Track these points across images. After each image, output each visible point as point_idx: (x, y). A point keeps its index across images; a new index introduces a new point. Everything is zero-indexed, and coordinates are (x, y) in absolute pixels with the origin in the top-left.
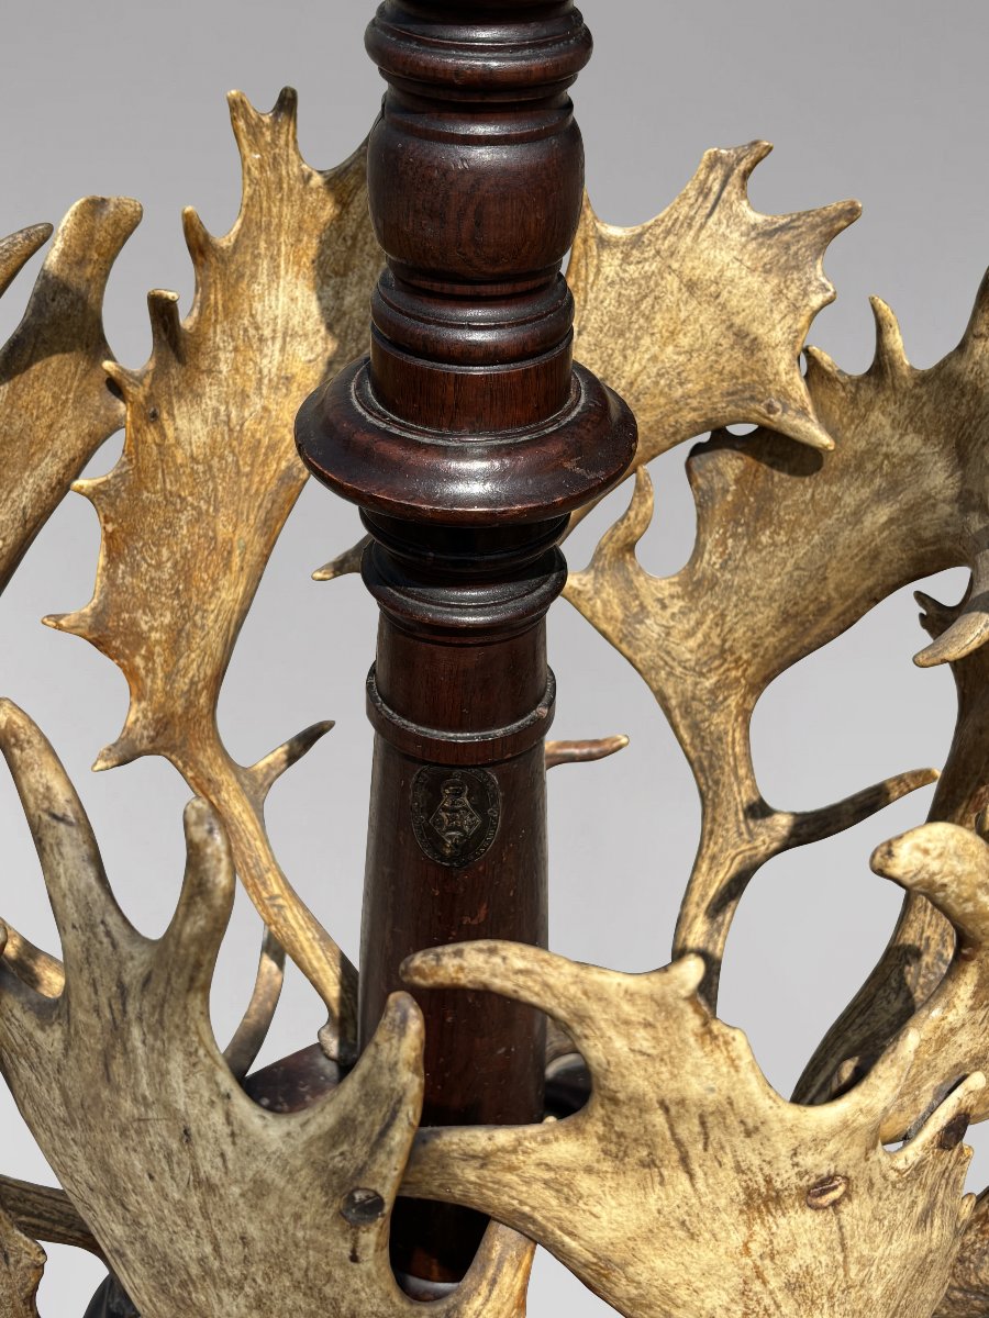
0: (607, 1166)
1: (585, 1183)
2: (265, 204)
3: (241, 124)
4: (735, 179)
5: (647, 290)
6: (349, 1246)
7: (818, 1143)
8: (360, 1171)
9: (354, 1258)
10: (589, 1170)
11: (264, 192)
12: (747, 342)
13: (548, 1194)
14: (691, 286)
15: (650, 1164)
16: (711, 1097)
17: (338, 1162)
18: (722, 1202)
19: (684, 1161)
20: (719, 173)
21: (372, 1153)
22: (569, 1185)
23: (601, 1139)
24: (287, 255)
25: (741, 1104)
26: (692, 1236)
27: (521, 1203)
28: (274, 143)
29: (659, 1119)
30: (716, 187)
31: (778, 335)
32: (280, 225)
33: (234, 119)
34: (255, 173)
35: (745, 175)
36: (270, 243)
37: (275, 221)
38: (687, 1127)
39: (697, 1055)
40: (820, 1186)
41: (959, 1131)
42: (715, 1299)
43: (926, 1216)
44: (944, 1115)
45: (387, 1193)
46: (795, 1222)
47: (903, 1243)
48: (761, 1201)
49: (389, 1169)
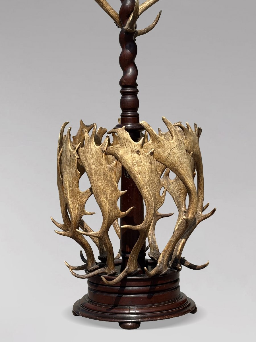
7: (136, 146)
9: (103, 157)
17: (102, 148)
18: (129, 151)
22: (118, 149)
23: (120, 144)
25: (129, 139)
27: (115, 152)
38: (125, 141)
39: (125, 133)
40: (138, 152)
41: (152, 154)
42: (130, 162)
43: (150, 163)
44: (150, 152)
45: (105, 150)
46: (136, 155)
47: (148, 164)
48: (132, 151)
49: (105, 148)
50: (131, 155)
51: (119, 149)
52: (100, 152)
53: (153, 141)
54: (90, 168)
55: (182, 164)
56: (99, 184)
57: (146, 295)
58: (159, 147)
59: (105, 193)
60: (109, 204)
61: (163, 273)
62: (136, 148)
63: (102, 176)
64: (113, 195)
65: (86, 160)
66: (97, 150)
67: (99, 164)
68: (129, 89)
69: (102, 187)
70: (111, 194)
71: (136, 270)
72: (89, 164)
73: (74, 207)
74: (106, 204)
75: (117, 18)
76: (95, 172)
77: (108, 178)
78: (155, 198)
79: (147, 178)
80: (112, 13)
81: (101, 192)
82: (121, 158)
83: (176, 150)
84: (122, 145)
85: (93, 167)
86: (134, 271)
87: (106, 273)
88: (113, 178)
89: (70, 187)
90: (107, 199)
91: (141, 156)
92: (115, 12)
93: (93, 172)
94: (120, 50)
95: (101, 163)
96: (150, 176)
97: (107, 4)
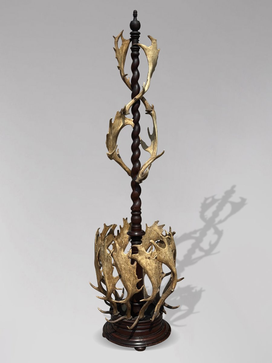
5: (151, 230)
12: (158, 234)
14: (154, 230)
28: (126, 221)
31: (160, 233)
32: (126, 227)
33: (123, 219)
34: (124, 223)
35: (157, 223)
38: (142, 252)
39: (142, 248)
40: (149, 258)
41: (156, 258)
42: (145, 264)
43: (156, 263)
44: (155, 257)
45: (130, 257)
46: (148, 260)
47: (154, 264)
48: (146, 258)
49: (130, 255)
50: (145, 260)
51: (138, 256)
52: (127, 258)
53: (157, 251)
54: (121, 266)
55: (170, 260)
56: (127, 275)
57: (148, 330)
58: (160, 253)
59: (129, 280)
60: (132, 286)
61: (157, 317)
62: (148, 256)
63: (128, 271)
64: (135, 282)
65: (118, 261)
66: (125, 256)
67: (126, 264)
68: (136, 213)
69: (128, 277)
70: (133, 280)
71: (143, 317)
72: (120, 264)
73: (110, 286)
74: (130, 287)
75: (130, 172)
76: (124, 269)
77: (132, 272)
78: (157, 282)
79: (154, 272)
80: (127, 170)
81: (127, 280)
82: (140, 261)
83: (167, 253)
84: (140, 255)
85: (123, 266)
86: (142, 318)
87: (126, 319)
88: (135, 273)
89: (107, 274)
90: (130, 284)
91: (151, 260)
92: (129, 169)
93: (123, 268)
94: (131, 191)
95: (128, 264)
96: (155, 271)
97: (125, 165)
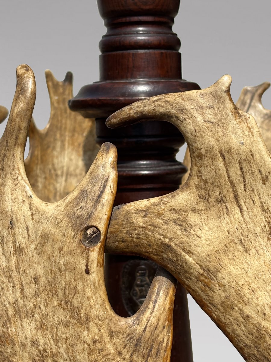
0: (201, 206)
1: (193, 218)
2: (60, 118)
3: (50, 83)
4: (256, 97)
6: (84, 262)
8: (90, 216)
9: (87, 272)
10: (194, 210)
11: (59, 113)
13: (176, 228)
15: (221, 201)
16: (243, 148)
17: (79, 212)
18: (258, 230)
19: (236, 197)
20: (249, 96)
21: (95, 206)
23: (198, 187)
24: (69, 141)
25: (257, 156)
26: (246, 250)
27: (165, 237)
28: (63, 93)
29: (220, 164)
30: (248, 101)
32: (65, 128)
33: (47, 82)
34: (56, 105)
35: (260, 96)
36: (61, 135)
37: (64, 126)
45: (102, 227)
